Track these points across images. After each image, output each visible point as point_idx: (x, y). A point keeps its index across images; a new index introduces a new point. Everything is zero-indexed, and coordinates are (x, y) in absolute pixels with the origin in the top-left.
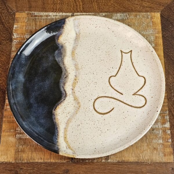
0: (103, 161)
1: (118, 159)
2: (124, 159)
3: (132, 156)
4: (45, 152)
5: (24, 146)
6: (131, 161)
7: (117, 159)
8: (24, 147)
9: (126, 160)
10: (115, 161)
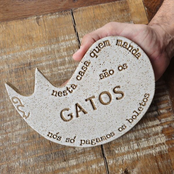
0: (41, 16)
1: (27, 20)
2: (21, 21)
3: (13, 26)
4: (100, 14)
5: (123, 16)
6: (14, 21)
7: (29, 20)
8: (122, 14)
9: (19, 21)
10: (30, 18)
